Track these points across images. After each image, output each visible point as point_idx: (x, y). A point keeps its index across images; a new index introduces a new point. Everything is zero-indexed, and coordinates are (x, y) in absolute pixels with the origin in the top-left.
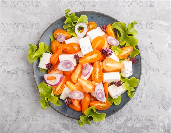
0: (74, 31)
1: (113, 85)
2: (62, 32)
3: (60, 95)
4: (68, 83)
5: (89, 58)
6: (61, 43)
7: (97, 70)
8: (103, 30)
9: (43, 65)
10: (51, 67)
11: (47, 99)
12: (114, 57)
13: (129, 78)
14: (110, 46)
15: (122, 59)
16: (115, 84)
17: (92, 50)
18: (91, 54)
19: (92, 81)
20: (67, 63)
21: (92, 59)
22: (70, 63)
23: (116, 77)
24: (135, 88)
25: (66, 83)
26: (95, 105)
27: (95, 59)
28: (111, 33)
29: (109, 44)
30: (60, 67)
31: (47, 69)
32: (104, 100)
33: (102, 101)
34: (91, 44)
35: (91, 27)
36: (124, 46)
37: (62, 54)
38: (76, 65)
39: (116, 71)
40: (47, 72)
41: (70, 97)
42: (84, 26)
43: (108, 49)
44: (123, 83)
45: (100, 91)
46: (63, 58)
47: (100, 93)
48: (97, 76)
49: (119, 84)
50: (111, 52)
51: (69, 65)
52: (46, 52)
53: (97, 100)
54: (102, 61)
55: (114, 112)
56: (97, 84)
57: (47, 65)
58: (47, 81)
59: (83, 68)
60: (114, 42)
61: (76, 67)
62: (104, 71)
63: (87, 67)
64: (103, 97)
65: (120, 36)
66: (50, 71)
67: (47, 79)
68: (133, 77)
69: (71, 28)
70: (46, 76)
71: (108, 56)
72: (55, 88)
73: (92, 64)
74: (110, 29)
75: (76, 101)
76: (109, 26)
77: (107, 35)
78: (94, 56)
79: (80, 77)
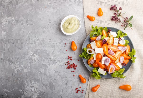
0: (90, 55)
2: (90, 60)
4: (115, 62)
5: (106, 50)
6: (95, 62)
7: (112, 47)
8: (93, 41)
9: (104, 73)
10: (106, 69)
12: (107, 39)
13: (117, 34)
14: (101, 40)
15: (108, 36)
16: (120, 41)
17: (102, 48)
18: (104, 49)
20: (106, 61)
22: (106, 60)
23: (117, 40)
24: (123, 32)
26: (128, 52)
27: (107, 47)
28: (95, 38)
29: (100, 40)
30: (107, 64)
32: (126, 47)
34: (98, 48)
35: (89, 47)
38: (107, 57)
40: (107, 72)
42: (88, 50)
44: (120, 37)
45: (122, 49)
46: (103, 63)
48: (115, 48)
49: (120, 39)
50: (105, 39)
51: (107, 60)
53: (125, 51)
54: (108, 44)
55: (132, 44)
56: (118, 49)
57: (104, 71)
59: (109, 54)
60: (99, 37)
61: (108, 57)
62: (113, 45)
63: (109, 52)
64: (125, 48)
65: (97, 34)
66: (108, 70)
67: (111, 72)
68: (118, 32)
69: (88, 56)
70: (110, 72)
71: (106, 41)
72: (116, 69)
73: (109, 49)
74: (93, 38)
75: (124, 61)
76: (91, 38)
77: (95, 40)
78: (105, 48)
79: (114, 57)
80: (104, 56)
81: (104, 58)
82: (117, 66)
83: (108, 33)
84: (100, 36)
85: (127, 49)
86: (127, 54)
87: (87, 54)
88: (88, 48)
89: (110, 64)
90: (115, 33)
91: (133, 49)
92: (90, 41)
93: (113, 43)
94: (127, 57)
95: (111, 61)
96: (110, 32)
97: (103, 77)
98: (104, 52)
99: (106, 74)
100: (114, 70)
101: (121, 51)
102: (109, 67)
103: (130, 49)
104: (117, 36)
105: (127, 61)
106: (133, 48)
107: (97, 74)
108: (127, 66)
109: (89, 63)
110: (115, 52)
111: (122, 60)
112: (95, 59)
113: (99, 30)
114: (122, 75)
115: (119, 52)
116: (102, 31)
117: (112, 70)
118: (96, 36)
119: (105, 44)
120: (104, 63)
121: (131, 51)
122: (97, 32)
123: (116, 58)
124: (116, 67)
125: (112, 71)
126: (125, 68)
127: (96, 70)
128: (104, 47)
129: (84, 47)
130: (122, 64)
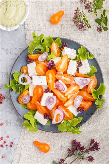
0: (24, 86)
1: (79, 69)
2: (22, 96)
3: (73, 115)
4: (65, 105)
5: (51, 81)
6: (31, 100)
7: (63, 77)
8: (32, 62)
9: (44, 122)
10: (48, 115)
11: (73, 127)
12: (56, 60)
13: (77, 53)
14: (46, 61)
15: (61, 55)
16: (79, 66)
17: (45, 77)
18: (48, 79)
19: (70, 85)
20: (49, 100)
21: (52, 79)
22: (50, 99)
23: (73, 65)
24: (87, 51)
25: (65, 107)
26: (91, 88)
27: (53, 77)
28: (36, 56)
29: (44, 61)
30: (50, 107)
31: (48, 119)
32: (89, 80)
33: (89, 82)
34: (39, 75)
35: (25, 71)
36: (50, 49)
37: (40, 102)
38: (53, 94)
39: (68, 63)
40: (51, 120)
41: (77, 107)
42: (23, 76)
43: (48, 63)
44: (80, 60)
46: (43, 103)
47: (82, 81)
48: (68, 79)
49: (80, 64)
50: (52, 61)
51: (51, 100)
52: (34, 115)
53: (87, 86)
54: (57, 71)
55: (101, 75)
56: (74, 82)
57: (45, 118)
59: (57, 89)
60: (44, 56)
61: (55, 94)
62: (65, 72)
63: (58, 86)
64: (86, 80)
65: (40, 50)
66: (51, 117)
67: (57, 122)
68: (78, 50)
69: (21, 88)
70: (54, 122)
71: (54, 65)
72: (67, 117)
73: (57, 80)
74: (33, 56)
75: (83, 103)
76: (29, 56)
77: (36, 60)
78: (50, 76)
79: (64, 94)
80: (46, 91)
81: (46, 96)
82: (68, 111)
84: (46, 53)
85: (90, 83)
86: (88, 91)
87: (18, 83)
88: (23, 73)
89: (57, 107)
90: (75, 51)
91: (102, 85)
92: (29, 61)
93: (65, 70)
94: (89, 97)
95: (58, 101)
96: (65, 48)
97: (42, 129)
98: (48, 84)
99: (49, 124)
100: (61, 118)
101: (78, 86)
102: (53, 112)
103: (96, 83)
104: (76, 57)
105: (87, 105)
106: (102, 82)
107: (32, 122)
108: (87, 114)
109: (22, 100)
110: (68, 86)
111: (79, 101)
112: (31, 95)
113: (46, 42)
114: (75, 129)
115: (74, 86)
116: (51, 44)
117: (59, 119)
118: (38, 52)
119: (51, 69)
120: (46, 104)
121: (97, 87)
122: (41, 45)
123: (69, 97)
124: (66, 113)
125: (59, 120)
126: (83, 116)
127: (31, 115)
128: (48, 75)
129: (16, 72)
130: (78, 109)
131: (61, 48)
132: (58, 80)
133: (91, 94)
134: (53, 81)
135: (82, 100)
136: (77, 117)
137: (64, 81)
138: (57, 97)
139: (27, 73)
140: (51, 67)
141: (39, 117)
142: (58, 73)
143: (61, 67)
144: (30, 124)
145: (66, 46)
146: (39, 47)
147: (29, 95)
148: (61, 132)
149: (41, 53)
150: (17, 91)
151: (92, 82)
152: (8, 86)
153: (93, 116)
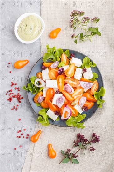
0: (39, 88)
1: (84, 75)
2: (37, 96)
3: (78, 113)
4: (72, 104)
5: (61, 84)
6: (44, 100)
7: (71, 82)
8: (45, 69)
9: (55, 118)
10: (58, 112)
11: (78, 122)
12: (65, 68)
13: (83, 62)
14: (57, 68)
15: (69, 64)
16: (84, 73)
17: (56, 81)
18: (58, 82)
19: (76, 88)
20: (59, 100)
21: (62, 83)
22: (60, 98)
23: (79, 72)
24: (91, 61)
25: (72, 106)
26: (94, 91)
27: (63, 81)
28: (49, 64)
29: (56, 68)
30: (60, 106)
31: (58, 115)
32: (92, 84)
34: (51, 79)
35: (40, 76)
36: (61, 59)
37: (51, 101)
38: (62, 95)
39: (75, 70)
40: (60, 116)
41: (82, 106)
42: (38, 80)
43: (59, 70)
44: (85, 68)
45: (85, 84)
46: (54, 102)
48: (75, 83)
49: (85, 71)
50: (62, 68)
51: (61, 99)
52: (46, 112)
53: (90, 89)
54: (66, 76)
55: (102, 80)
56: (79, 85)
57: (55, 114)
58: (66, 118)
59: (66, 91)
60: (56, 64)
61: (63, 95)
62: (72, 78)
63: (66, 88)
64: (89, 84)
65: (53, 59)
66: (60, 114)
67: (65, 118)
68: (83, 60)
69: (36, 90)
70: (63, 118)
71: (64, 72)
72: (73, 114)
73: (65, 84)
74: (46, 64)
75: (86, 103)
76: (44, 64)
77: (49, 67)
78: (61, 80)
79: (71, 95)
80: (57, 93)
81: (57, 96)
82: (74, 109)
83: (70, 59)
84: (57, 62)
85: (93, 86)
86: (91, 93)
87: (34, 86)
88: (38, 78)
89: (65, 105)
90: (80, 61)
91: (102, 88)
92: (43, 68)
93: (73, 75)
94: (92, 98)
95: (66, 101)
96: (73, 58)
97: (52, 124)
98: (58, 87)
99: (58, 120)
100: (69, 115)
101: (83, 88)
102: (62, 110)
103: (98, 87)
104: (82, 66)
105: (90, 105)
106: (103, 86)
107: (45, 118)
108: (90, 112)
109: (36, 99)
110: (75, 88)
111: (83, 101)
112: (44, 95)
113: (57, 53)
114: (80, 124)
115: (80, 89)
116: (61, 55)
117: (66, 115)
118: (51, 61)
119: (61, 75)
120: (56, 103)
121: (98, 90)
122: (54, 55)
123: (75, 97)
124: (72, 111)
125: (67, 117)
126: (86, 114)
127: (44, 112)
128: (59, 80)
129: (32, 77)
130: (83, 108)
131: (69, 58)
132: (67, 84)
133: (93, 96)
134: (62, 84)
135: (86, 100)
136: (81, 114)
137: (71, 84)
138: (66, 97)
139: (42, 77)
140: (61, 73)
141: (51, 114)
142: (67, 78)
143: (69, 73)
144: (43, 119)
145: (74, 57)
146: (52, 57)
147: (43, 96)
148: (68, 126)
149: (53, 62)
150: (33, 92)
151: (95, 86)
152: (26, 88)
153: (95, 114)
